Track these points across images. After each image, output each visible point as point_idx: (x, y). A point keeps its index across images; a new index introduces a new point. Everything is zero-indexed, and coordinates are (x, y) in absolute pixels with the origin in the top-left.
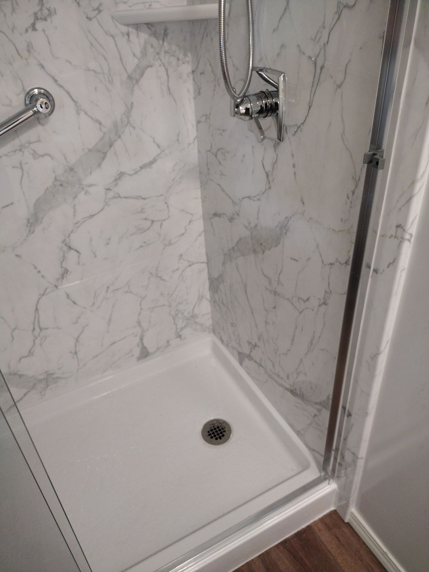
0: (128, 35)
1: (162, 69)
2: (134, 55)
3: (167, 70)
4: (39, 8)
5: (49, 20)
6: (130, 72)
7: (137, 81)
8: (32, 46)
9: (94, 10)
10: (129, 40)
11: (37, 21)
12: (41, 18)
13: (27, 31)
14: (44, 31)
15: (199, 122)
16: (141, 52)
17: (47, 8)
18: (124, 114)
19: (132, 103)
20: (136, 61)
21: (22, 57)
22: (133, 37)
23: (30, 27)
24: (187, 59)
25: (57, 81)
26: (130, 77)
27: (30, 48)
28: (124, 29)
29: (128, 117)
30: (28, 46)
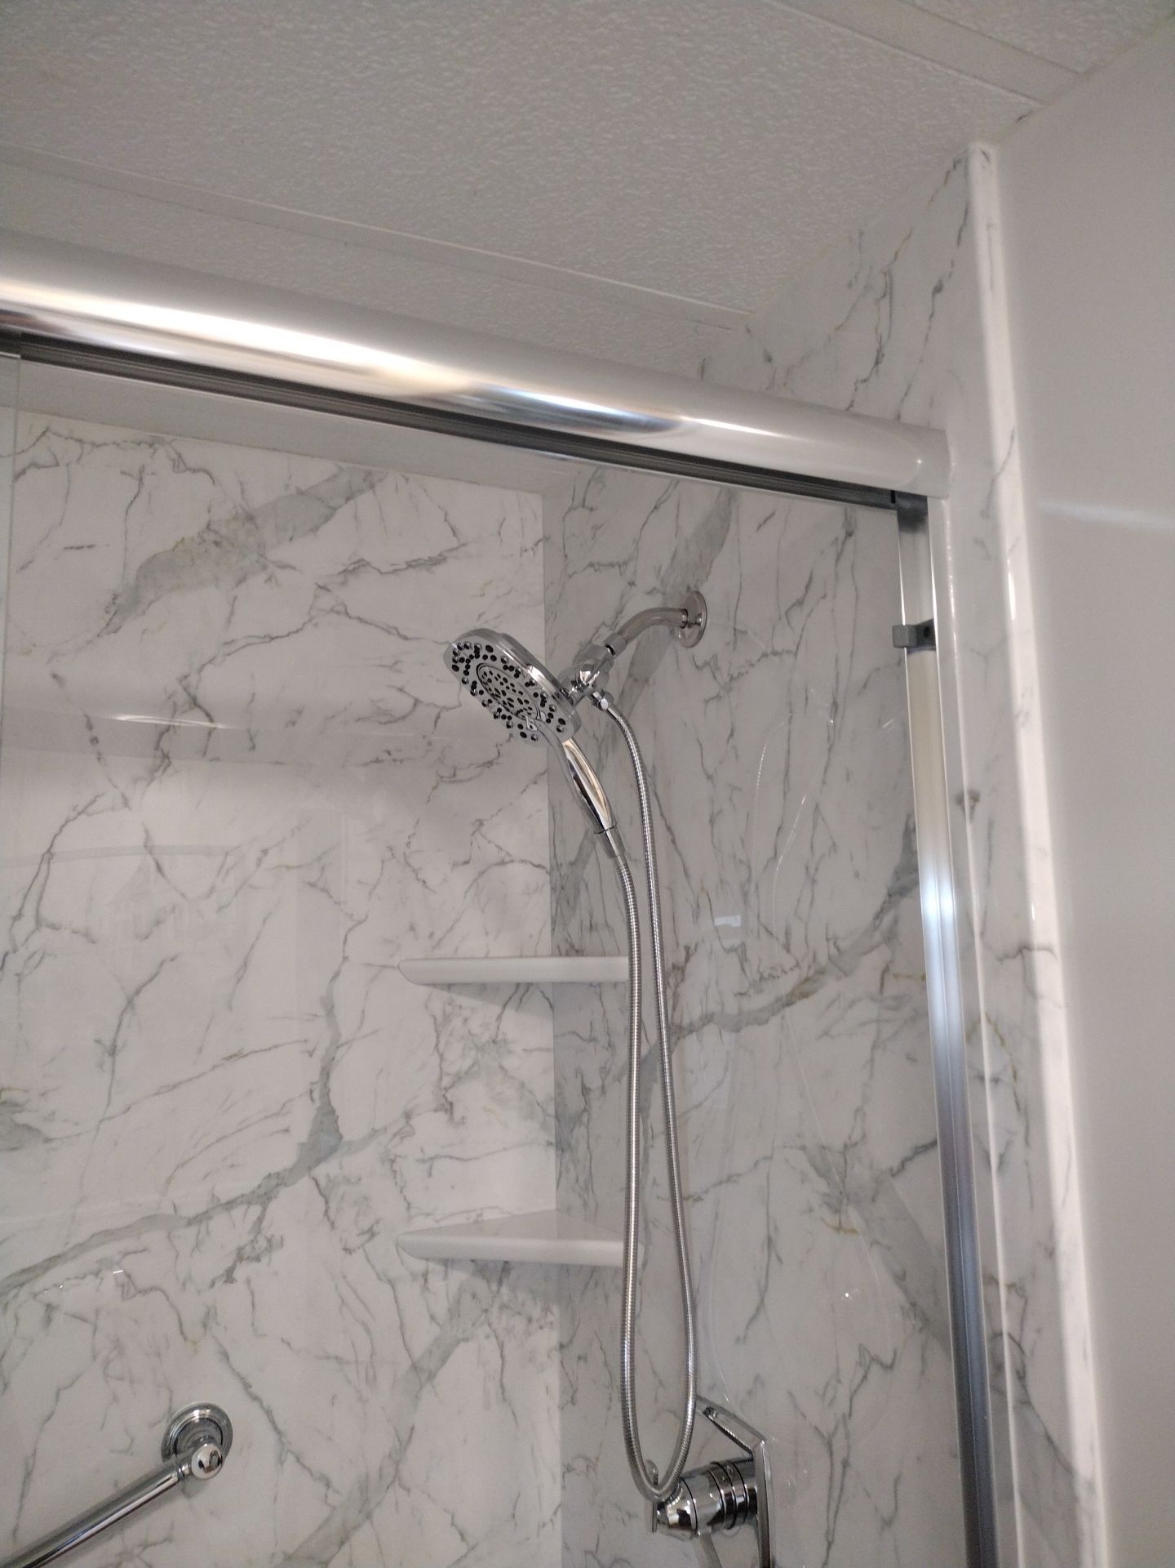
0: (425, 1275)
1: (491, 1345)
2: (432, 1318)
3: (502, 1347)
4: (251, 1237)
5: (264, 1260)
6: (417, 1353)
7: (432, 1376)
8: (216, 1314)
9: (363, 1233)
10: (425, 1287)
11: (241, 1262)
12: (248, 1258)
13: (213, 1284)
14: (248, 1281)
15: (568, 1469)
16: (449, 1310)
17: (266, 1237)
18: (390, 1456)
19: (413, 1429)
20: (435, 1330)
21: (185, 1339)
22: (435, 1282)
23: (222, 1275)
24: (550, 1318)
25: (251, 1386)
26: (415, 1367)
27: (209, 1318)
28: (419, 1266)
29: (397, 1463)
30: (208, 1314)
